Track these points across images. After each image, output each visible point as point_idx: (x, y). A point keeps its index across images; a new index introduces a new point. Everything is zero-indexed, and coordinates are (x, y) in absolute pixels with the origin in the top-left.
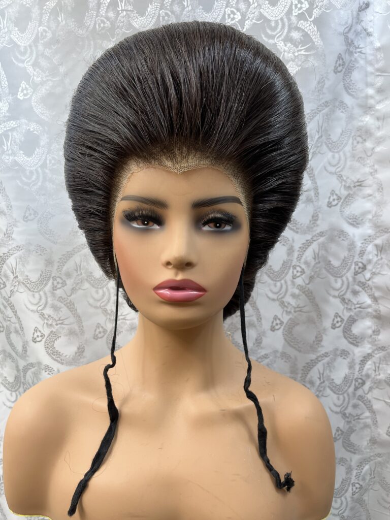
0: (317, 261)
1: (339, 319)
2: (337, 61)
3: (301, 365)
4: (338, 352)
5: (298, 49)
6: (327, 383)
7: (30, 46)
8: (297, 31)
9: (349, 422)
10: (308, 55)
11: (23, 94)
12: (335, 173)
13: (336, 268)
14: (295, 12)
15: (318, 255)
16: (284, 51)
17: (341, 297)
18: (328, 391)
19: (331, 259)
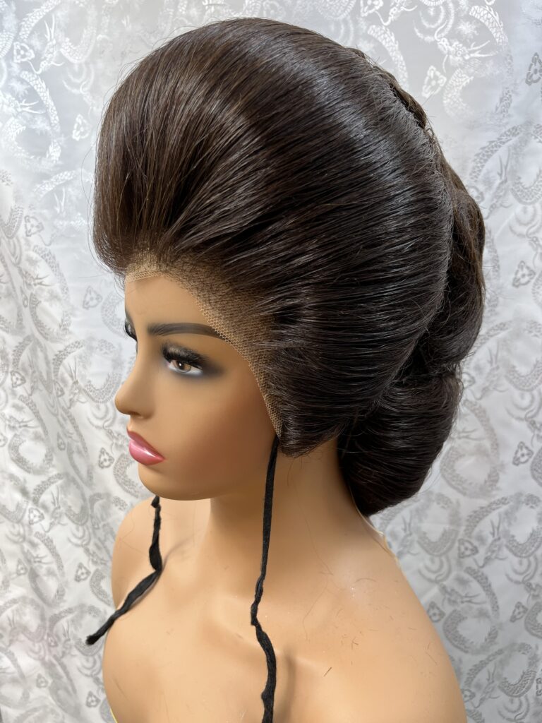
0: (494, 366)
1: (525, 451)
2: (531, 65)
3: (465, 512)
4: (523, 499)
5: (469, 49)
6: (504, 541)
7: (87, 63)
8: (468, 23)
9: (534, 597)
10: (486, 58)
12: (527, 235)
13: (523, 376)
15: (496, 357)
16: (449, 53)
17: (530, 420)
18: (505, 552)
19: (515, 362)
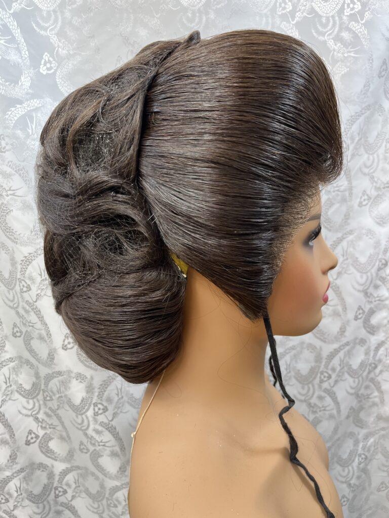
0: (345, 258)
1: (361, 311)
2: (382, 66)
3: (325, 354)
4: (358, 341)
5: (347, 50)
6: (346, 369)
7: (54, 11)
8: (347, 32)
9: (360, 401)
10: (358, 57)
11: (45, 67)
12: (368, 174)
13: (362, 264)
14: (347, 12)
15: (346, 251)
16: (334, 50)
17: (365, 292)
18: (346, 376)
19: (357, 255)
